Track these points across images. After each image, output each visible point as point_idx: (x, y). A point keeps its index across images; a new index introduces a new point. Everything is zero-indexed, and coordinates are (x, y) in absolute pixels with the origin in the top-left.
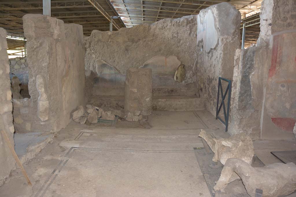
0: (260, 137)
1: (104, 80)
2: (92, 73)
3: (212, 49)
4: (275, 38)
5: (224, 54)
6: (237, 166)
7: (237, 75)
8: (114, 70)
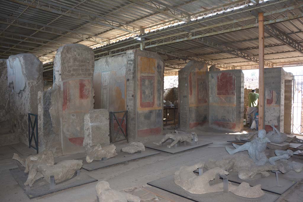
0: (62, 153)
3: (21, 90)
4: (64, 84)
5: (31, 95)
6: (39, 167)
7: (40, 111)
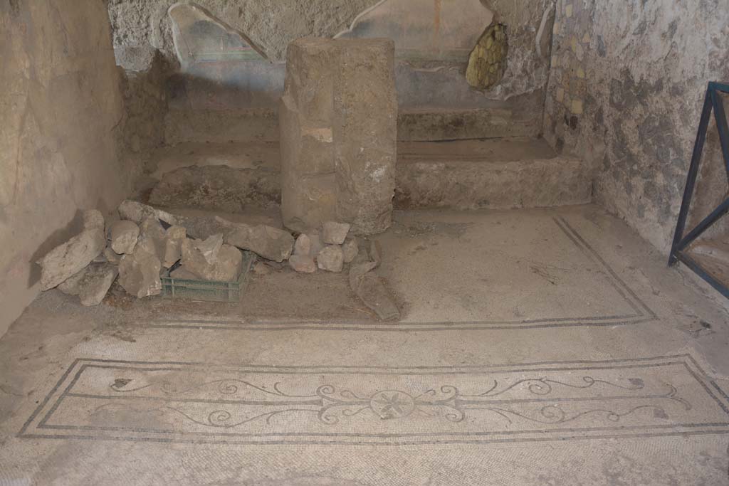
1: (204, 85)
2: (159, 58)
8: (241, 46)
